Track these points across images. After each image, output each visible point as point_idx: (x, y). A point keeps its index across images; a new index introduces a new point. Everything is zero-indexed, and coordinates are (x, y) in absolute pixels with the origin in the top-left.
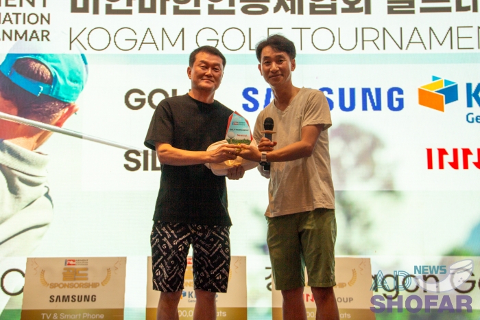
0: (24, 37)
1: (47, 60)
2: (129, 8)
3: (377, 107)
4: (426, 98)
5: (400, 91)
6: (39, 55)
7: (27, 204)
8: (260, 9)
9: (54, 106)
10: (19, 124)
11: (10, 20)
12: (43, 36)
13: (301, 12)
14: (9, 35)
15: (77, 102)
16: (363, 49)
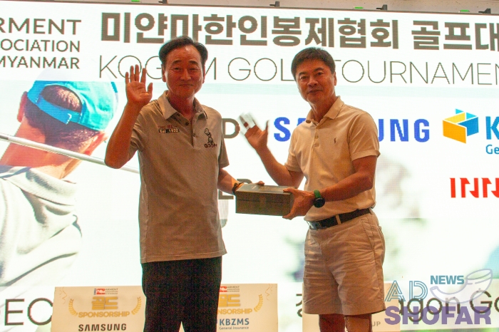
0: (53, 64)
1: (76, 88)
2: (161, 37)
3: (405, 138)
4: (450, 130)
5: (426, 123)
6: (68, 82)
7: (55, 233)
8: (292, 41)
9: (83, 134)
10: (46, 152)
11: (38, 47)
12: (72, 63)
13: (332, 45)
14: (37, 62)
16: (391, 82)
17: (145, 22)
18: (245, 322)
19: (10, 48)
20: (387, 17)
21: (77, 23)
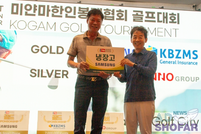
1: (1, 32)
2: (34, 13)
8: (85, 17)
16: (124, 34)
17: (28, 7)
18: (63, 126)
20: (123, 9)
21: (2, 7)
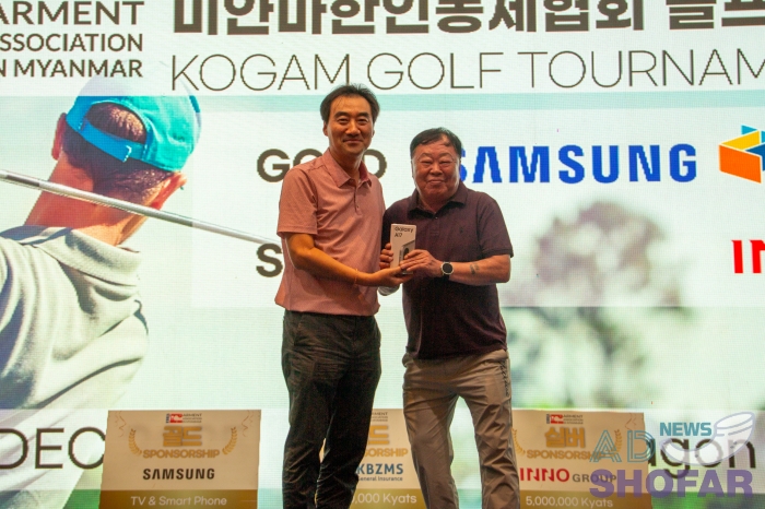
0: (103, 71)
1: (138, 107)
2: (264, 24)
3: (654, 176)
4: (732, 162)
5: (690, 151)
6: (126, 98)
7: (107, 328)
8: (468, 24)
9: (149, 176)
10: (95, 205)
11: (82, 46)
12: (131, 69)
13: (532, 28)
14: (80, 67)
15: (185, 172)
16: (631, 84)
17: (239, 2)
18: (396, 470)
19: (40, 48)
21: (138, 7)
